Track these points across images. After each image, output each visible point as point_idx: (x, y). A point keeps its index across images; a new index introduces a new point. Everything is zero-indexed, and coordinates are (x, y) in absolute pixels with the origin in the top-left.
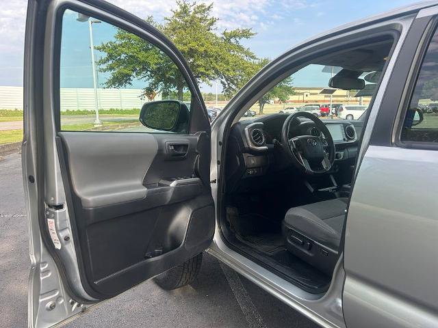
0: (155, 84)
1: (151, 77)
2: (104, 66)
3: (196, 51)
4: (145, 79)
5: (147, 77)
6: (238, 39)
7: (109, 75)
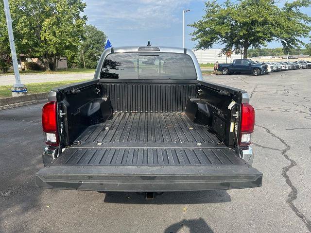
0: (230, 46)
1: (224, 41)
2: (195, 37)
3: (256, 21)
4: (221, 43)
5: (222, 42)
6: (298, 8)
7: (197, 43)
